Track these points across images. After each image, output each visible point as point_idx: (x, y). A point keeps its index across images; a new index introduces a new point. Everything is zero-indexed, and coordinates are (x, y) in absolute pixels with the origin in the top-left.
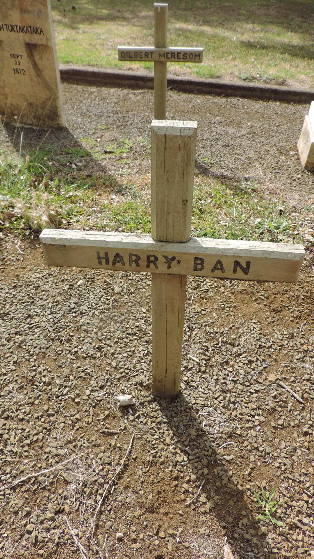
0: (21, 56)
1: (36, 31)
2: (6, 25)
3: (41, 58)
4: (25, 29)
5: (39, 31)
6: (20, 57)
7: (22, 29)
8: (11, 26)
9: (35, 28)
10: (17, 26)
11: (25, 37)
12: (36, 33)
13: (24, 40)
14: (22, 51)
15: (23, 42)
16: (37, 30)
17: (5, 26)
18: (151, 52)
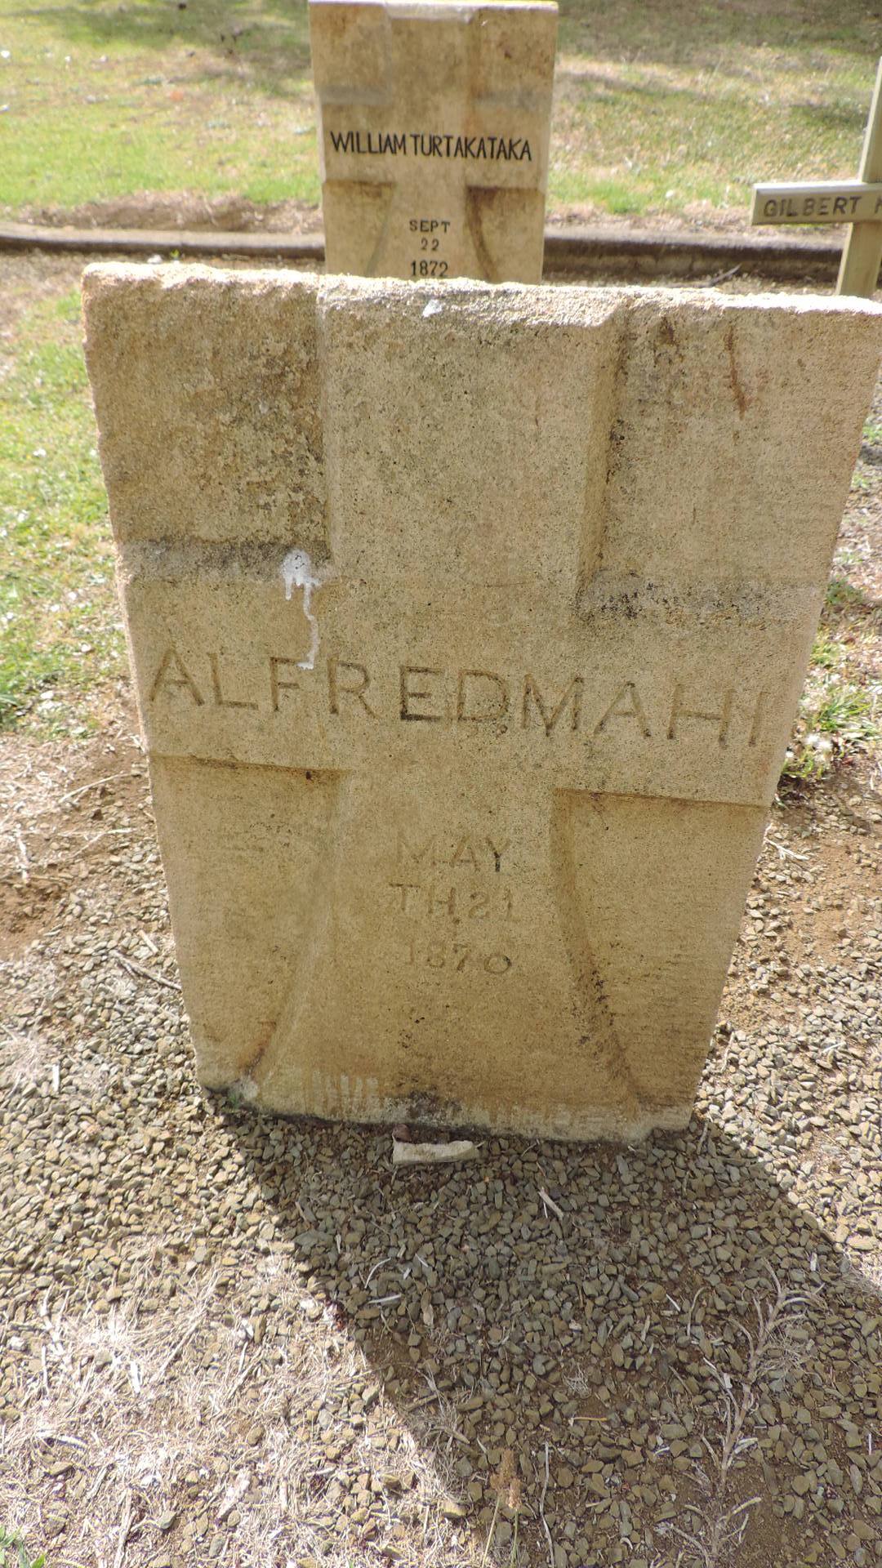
0: (445, 224)
1: (507, 150)
2: (416, 137)
3: (502, 227)
4: (474, 147)
5: (518, 150)
6: (441, 228)
7: (464, 147)
8: (432, 140)
9: (506, 143)
10: (449, 138)
11: (469, 170)
12: (507, 157)
13: (465, 177)
14: (450, 209)
15: (459, 186)
16: (511, 147)
17: (410, 142)
18: (855, 198)
